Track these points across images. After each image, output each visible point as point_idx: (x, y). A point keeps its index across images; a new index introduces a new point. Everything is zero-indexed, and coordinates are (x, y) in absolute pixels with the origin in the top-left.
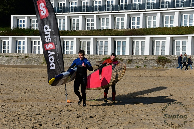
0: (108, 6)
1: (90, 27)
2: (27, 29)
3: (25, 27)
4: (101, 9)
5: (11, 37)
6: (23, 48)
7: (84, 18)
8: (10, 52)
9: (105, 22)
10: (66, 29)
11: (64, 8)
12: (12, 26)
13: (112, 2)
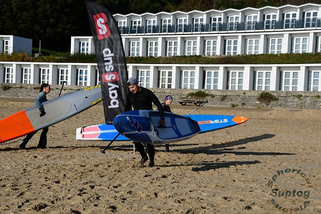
0: (197, 25)
1: (173, 52)
2: (91, 54)
3: (89, 52)
4: (187, 29)
5: (70, 65)
6: (86, 79)
7: (165, 41)
8: (69, 83)
9: (192, 46)
10: (141, 55)
11: (139, 27)
12: (72, 51)
13: (202, 20)
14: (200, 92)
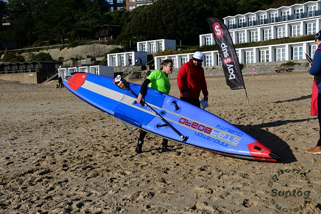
0: (284, 16)
1: (268, 37)
3: (212, 44)
4: (278, 20)
6: (211, 62)
7: (263, 30)
9: (282, 31)
10: (246, 42)
11: (244, 23)
12: (201, 44)
13: (288, 12)
14: (290, 62)
